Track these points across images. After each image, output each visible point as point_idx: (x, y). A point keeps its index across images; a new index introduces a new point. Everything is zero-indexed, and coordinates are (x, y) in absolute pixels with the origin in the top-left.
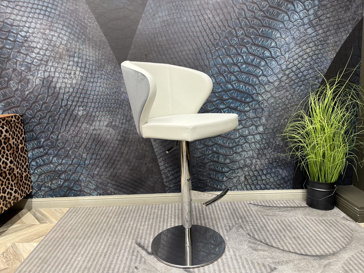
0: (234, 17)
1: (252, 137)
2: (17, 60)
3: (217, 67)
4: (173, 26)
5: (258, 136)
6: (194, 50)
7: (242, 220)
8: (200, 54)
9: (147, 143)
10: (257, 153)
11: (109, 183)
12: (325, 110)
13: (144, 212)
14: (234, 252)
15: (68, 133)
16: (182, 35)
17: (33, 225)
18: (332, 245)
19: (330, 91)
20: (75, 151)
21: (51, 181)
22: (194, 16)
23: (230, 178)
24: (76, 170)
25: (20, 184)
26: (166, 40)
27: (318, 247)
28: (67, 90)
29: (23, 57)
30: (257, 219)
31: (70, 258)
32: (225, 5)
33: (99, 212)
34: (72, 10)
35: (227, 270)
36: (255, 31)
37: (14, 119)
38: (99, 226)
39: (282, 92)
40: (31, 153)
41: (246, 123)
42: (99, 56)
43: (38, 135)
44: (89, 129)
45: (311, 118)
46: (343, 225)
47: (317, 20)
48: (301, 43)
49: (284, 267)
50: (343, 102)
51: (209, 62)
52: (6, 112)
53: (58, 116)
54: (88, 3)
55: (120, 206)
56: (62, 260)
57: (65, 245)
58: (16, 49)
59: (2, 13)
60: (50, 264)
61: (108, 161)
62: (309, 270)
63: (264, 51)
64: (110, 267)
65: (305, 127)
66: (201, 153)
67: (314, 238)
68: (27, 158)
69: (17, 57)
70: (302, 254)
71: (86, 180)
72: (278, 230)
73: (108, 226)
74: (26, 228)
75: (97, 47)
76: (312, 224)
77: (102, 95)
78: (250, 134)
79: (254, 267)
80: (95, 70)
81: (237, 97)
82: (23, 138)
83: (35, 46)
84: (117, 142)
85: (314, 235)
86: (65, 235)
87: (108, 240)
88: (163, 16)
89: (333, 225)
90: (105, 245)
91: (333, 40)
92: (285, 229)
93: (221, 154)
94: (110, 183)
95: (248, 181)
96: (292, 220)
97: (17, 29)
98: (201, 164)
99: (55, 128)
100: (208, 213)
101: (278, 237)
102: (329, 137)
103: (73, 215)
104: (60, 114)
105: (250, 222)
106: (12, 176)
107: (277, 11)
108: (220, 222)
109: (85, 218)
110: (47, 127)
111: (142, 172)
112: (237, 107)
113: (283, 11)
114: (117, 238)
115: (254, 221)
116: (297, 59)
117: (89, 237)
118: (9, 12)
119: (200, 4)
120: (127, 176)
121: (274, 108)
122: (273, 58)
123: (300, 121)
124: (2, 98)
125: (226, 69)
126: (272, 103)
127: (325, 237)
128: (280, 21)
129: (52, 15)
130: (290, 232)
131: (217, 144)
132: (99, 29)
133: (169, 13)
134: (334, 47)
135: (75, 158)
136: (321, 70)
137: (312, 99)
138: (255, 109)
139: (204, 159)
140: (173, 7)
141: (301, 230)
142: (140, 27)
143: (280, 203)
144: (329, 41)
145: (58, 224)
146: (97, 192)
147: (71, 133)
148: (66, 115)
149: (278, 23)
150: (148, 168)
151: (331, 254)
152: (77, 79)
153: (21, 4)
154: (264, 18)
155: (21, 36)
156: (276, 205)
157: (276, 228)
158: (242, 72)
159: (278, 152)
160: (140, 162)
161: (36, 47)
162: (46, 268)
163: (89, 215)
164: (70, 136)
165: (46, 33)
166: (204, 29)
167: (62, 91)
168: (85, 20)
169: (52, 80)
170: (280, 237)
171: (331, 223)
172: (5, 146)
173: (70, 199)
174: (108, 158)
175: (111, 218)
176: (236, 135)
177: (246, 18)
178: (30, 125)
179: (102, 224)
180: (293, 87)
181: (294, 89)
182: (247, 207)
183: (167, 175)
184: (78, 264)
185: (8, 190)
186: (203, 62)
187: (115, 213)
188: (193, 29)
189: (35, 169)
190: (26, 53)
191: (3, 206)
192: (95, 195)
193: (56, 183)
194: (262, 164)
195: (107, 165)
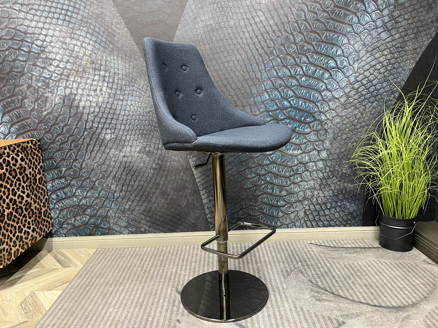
0: (292, 19)
1: (313, 164)
2: (32, 75)
3: (271, 81)
4: (218, 32)
5: (321, 162)
6: (243, 60)
7: (302, 264)
8: (251, 65)
9: (187, 172)
10: (319, 183)
11: (142, 219)
12: (403, 132)
13: (185, 253)
14: (294, 302)
15: (93, 160)
16: (229, 42)
17: (54, 269)
18: (411, 294)
19: (409, 108)
20: (102, 181)
21: (74, 217)
22: (243, 19)
23: (286, 214)
24: (103, 204)
25: (38, 222)
26: (210, 49)
27: (394, 297)
28: (92, 109)
29: (40, 71)
30: (320, 263)
31: (100, 310)
32: (281, 5)
33: (132, 253)
34: (97, 14)
35: (286, 325)
36: (318, 37)
37: (30, 145)
38: (132, 270)
39: (350, 110)
40: (50, 185)
41: (306, 147)
42: (129, 69)
43: (58, 163)
44: (119, 155)
45: (385, 141)
46: (424, 269)
47: (393, 22)
48: (373, 50)
49: (354, 320)
50: (425, 122)
51: (261, 74)
52: (21, 136)
53: (81, 140)
54: (116, 6)
55: (156, 247)
56: (90, 312)
57: (94, 294)
58: (31, 61)
59: (14, 18)
60: (76, 317)
61: (142, 193)
62: (384, 324)
63: (329, 61)
64: (147, 320)
65: (378, 152)
66: (252, 183)
67: (389, 286)
68: (46, 190)
69: (32, 70)
70: (375, 306)
71: (115, 217)
72: (345, 275)
73: (143, 271)
74: (46, 273)
75: (127, 57)
76: (386, 268)
77: (133, 115)
78: (310, 161)
79: (319, 321)
80: (125, 85)
81: (295, 116)
82: (41, 166)
83: (53, 57)
84: (152, 171)
85: (389, 282)
86: (93, 281)
87: (143, 287)
88: (205, 20)
89: (412, 269)
90: (141, 294)
91: (412, 47)
92: (354, 274)
93: (276, 185)
94: (144, 219)
95: (308, 217)
96: (362, 263)
97: (32, 38)
98: (252, 197)
99: (79, 155)
100: (261, 255)
101: (346, 284)
102: (408, 164)
103: (101, 257)
104: (84, 138)
105: (312, 265)
106: (29, 211)
107: (344, 12)
108: (276, 266)
109: (115, 261)
110: (69, 154)
111: (181, 206)
112: (296, 128)
113: (352, 12)
114: (154, 285)
115: (317, 265)
116: (368, 70)
117: (121, 284)
118: (22, 17)
119: (250, 5)
120: (164, 211)
121: (340, 130)
122: (339, 69)
123: (372, 144)
124: (15, 120)
125: (282, 82)
126: (338, 123)
127: (402, 285)
128: (347, 24)
129: (73, 20)
130: (360, 278)
131: (270, 172)
132: (129, 37)
133: (214, 15)
134: (413, 55)
135: (102, 189)
136: (398, 83)
137: (387, 117)
138: (317, 131)
139: (255, 191)
140: (217, 9)
141: (374, 276)
142: (178, 33)
143: (347, 243)
144: (407, 48)
145: (84, 268)
146: (129, 230)
147: (98, 160)
148: (91, 139)
149: (345, 26)
150: (188, 201)
151: (409, 305)
152: (103, 96)
153: (36, 7)
154: (329, 21)
155: (37, 45)
156: (342, 245)
157: (343, 273)
158: (302, 86)
159: (345, 182)
160: (179, 195)
161: (55, 59)
162: (73, 322)
163: (119, 257)
164: (96, 164)
165: (66, 41)
166: (255, 34)
167: (86, 111)
168: (113, 26)
169: (75, 98)
170: (349, 284)
171: (409, 267)
172: (21, 177)
173: (97, 239)
174: (141, 190)
175: (145, 261)
176: (294, 161)
177: (306, 20)
178: (49, 152)
179: (135, 268)
180: (364, 104)
181: (364, 106)
182: (307, 248)
183: (212, 209)
184: (110, 316)
185: (24, 229)
186: (254, 75)
187: (150, 254)
188: (242, 35)
189: (55, 204)
190: (43, 66)
191: (20, 247)
192: (126, 234)
193: (81, 219)
194: (325, 196)
195: (141, 198)
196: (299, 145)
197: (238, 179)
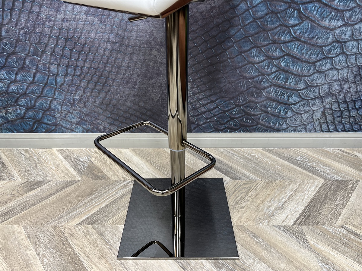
1: (355, 43)
10: (355, 73)
11: (99, 115)
15: (16, 25)
20: (35, 59)
21: (4, 108)
23: (297, 113)
24: (42, 92)
41: (351, 16)
44: (55, 17)
61: (96, 80)
66: (257, 70)
71: (62, 110)
78: (352, 38)
84: (109, 46)
93: (293, 74)
94: (102, 115)
98: (254, 90)
111: (153, 99)
120: (129, 104)
131: (288, 55)
135: (37, 71)
139: (261, 81)
146: (82, 127)
147: (23, 25)
160: (150, 83)
164: (22, 32)
174: (95, 74)
176: (328, 38)
183: (196, 105)
192: (79, 132)
193: (14, 112)
194: (357, 92)
195: (95, 87)
196: (342, 11)
197: (239, 63)
